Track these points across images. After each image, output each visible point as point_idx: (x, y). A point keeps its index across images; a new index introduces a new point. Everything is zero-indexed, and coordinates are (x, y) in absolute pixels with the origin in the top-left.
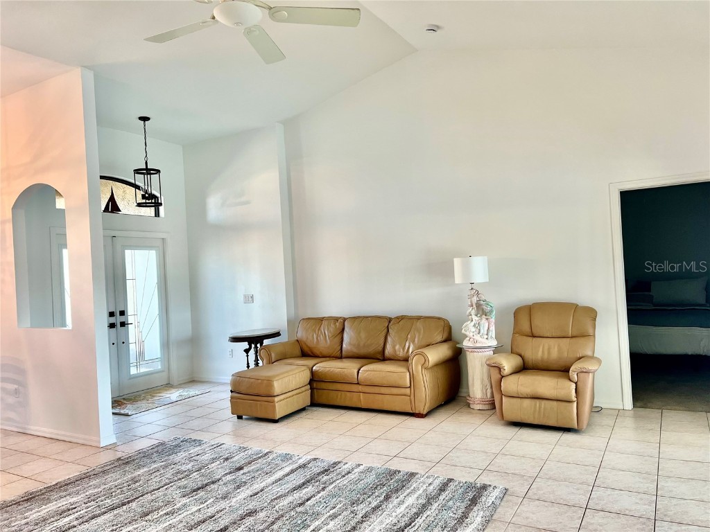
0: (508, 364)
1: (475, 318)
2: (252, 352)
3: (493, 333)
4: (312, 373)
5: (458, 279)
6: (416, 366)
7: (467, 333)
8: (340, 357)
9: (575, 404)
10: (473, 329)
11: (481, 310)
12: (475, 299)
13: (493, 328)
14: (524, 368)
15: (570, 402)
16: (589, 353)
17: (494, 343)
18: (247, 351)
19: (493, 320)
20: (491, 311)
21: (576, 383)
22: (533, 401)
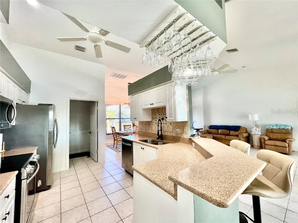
0: (266, 138)
1: (255, 128)
2: (197, 132)
3: (260, 131)
4: (213, 136)
5: (250, 119)
6: (240, 137)
7: (253, 131)
8: (218, 134)
9: (288, 148)
10: (254, 130)
11: (257, 126)
12: (255, 124)
13: (260, 130)
14: (270, 139)
15: (286, 147)
16: (291, 137)
17: (261, 134)
18: (196, 132)
19: (260, 129)
20: (260, 127)
21: (288, 143)
22: (275, 147)
